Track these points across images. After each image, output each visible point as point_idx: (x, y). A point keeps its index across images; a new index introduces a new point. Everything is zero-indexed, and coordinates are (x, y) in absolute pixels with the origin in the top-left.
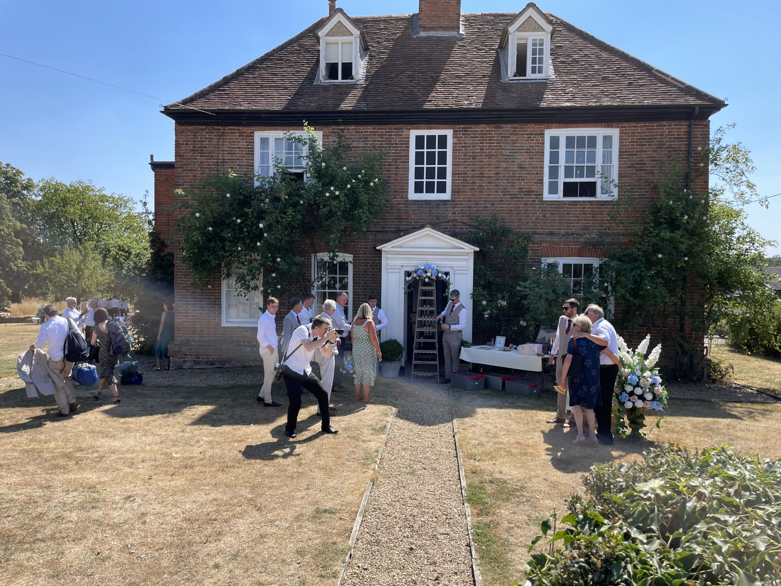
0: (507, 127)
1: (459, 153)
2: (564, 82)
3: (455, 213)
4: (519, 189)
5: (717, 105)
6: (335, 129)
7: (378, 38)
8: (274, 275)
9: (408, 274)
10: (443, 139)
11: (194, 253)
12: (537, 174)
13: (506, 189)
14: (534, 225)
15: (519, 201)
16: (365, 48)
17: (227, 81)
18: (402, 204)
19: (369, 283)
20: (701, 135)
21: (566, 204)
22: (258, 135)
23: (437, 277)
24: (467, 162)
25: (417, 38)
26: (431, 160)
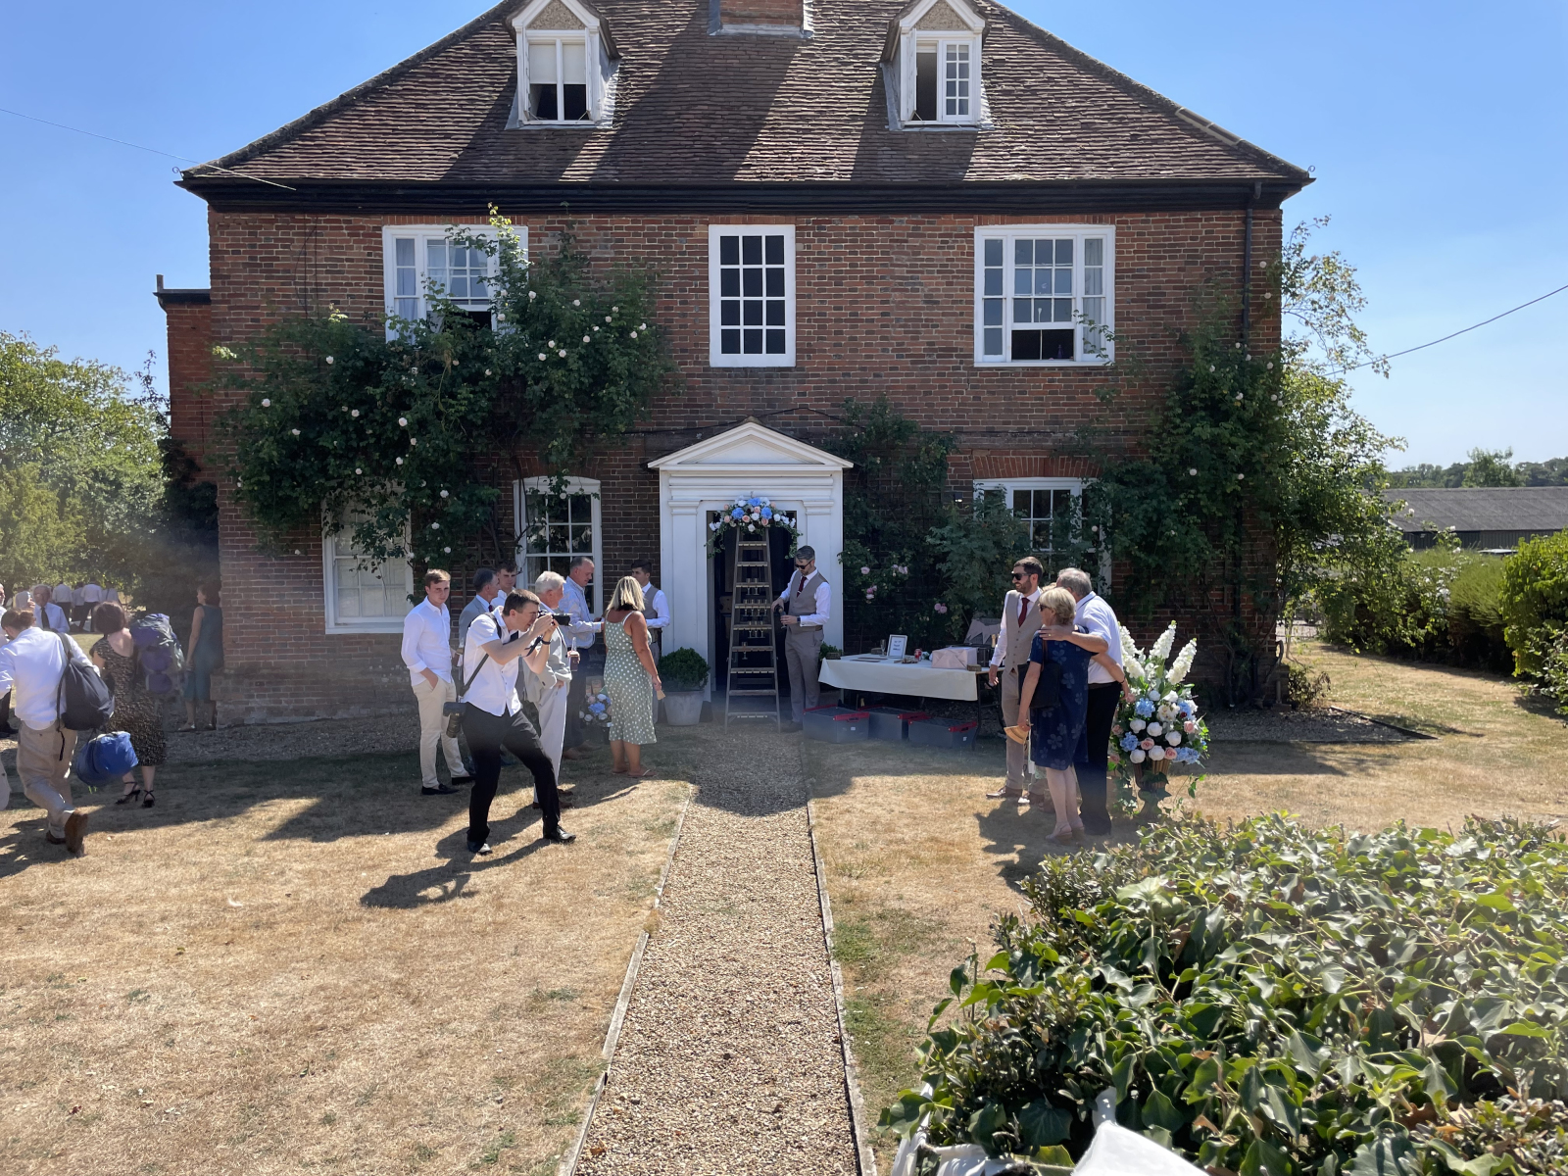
0: (902, 222)
1: (809, 272)
2: (1009, 131)
3: (804, 394)
4: (928, 344)
5: (1294, 180)
6: (553, 222)
7: (637, 35)
8: (435, 526)
9: (714, 517)
10: (777, 244)
11: (259, 483)
12: (962, 314)
13: (903, 344)
14: (958, 416)
15: (928, 368)
16: (612, 56)
17: (318, 118)
18: (699, 376)
19: (636, 538)
20: (1266, 237)
21: (1017, 374)
22: (392, 233)
23: (772, 521)
24: (825, 290)
25: (718, 36)
26: (753, 288)
